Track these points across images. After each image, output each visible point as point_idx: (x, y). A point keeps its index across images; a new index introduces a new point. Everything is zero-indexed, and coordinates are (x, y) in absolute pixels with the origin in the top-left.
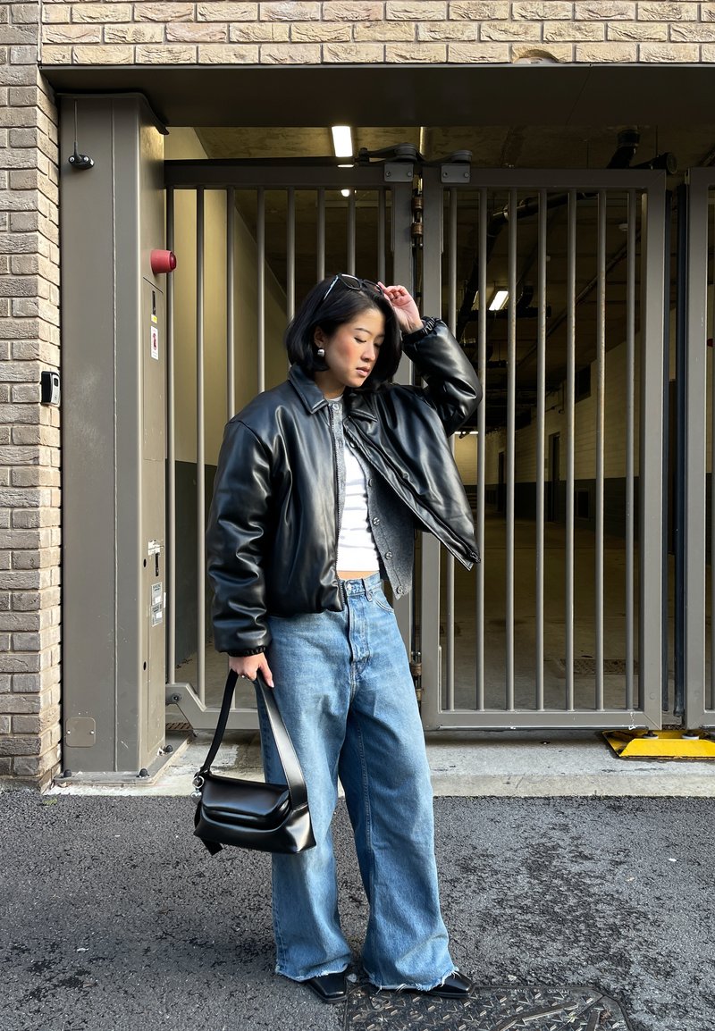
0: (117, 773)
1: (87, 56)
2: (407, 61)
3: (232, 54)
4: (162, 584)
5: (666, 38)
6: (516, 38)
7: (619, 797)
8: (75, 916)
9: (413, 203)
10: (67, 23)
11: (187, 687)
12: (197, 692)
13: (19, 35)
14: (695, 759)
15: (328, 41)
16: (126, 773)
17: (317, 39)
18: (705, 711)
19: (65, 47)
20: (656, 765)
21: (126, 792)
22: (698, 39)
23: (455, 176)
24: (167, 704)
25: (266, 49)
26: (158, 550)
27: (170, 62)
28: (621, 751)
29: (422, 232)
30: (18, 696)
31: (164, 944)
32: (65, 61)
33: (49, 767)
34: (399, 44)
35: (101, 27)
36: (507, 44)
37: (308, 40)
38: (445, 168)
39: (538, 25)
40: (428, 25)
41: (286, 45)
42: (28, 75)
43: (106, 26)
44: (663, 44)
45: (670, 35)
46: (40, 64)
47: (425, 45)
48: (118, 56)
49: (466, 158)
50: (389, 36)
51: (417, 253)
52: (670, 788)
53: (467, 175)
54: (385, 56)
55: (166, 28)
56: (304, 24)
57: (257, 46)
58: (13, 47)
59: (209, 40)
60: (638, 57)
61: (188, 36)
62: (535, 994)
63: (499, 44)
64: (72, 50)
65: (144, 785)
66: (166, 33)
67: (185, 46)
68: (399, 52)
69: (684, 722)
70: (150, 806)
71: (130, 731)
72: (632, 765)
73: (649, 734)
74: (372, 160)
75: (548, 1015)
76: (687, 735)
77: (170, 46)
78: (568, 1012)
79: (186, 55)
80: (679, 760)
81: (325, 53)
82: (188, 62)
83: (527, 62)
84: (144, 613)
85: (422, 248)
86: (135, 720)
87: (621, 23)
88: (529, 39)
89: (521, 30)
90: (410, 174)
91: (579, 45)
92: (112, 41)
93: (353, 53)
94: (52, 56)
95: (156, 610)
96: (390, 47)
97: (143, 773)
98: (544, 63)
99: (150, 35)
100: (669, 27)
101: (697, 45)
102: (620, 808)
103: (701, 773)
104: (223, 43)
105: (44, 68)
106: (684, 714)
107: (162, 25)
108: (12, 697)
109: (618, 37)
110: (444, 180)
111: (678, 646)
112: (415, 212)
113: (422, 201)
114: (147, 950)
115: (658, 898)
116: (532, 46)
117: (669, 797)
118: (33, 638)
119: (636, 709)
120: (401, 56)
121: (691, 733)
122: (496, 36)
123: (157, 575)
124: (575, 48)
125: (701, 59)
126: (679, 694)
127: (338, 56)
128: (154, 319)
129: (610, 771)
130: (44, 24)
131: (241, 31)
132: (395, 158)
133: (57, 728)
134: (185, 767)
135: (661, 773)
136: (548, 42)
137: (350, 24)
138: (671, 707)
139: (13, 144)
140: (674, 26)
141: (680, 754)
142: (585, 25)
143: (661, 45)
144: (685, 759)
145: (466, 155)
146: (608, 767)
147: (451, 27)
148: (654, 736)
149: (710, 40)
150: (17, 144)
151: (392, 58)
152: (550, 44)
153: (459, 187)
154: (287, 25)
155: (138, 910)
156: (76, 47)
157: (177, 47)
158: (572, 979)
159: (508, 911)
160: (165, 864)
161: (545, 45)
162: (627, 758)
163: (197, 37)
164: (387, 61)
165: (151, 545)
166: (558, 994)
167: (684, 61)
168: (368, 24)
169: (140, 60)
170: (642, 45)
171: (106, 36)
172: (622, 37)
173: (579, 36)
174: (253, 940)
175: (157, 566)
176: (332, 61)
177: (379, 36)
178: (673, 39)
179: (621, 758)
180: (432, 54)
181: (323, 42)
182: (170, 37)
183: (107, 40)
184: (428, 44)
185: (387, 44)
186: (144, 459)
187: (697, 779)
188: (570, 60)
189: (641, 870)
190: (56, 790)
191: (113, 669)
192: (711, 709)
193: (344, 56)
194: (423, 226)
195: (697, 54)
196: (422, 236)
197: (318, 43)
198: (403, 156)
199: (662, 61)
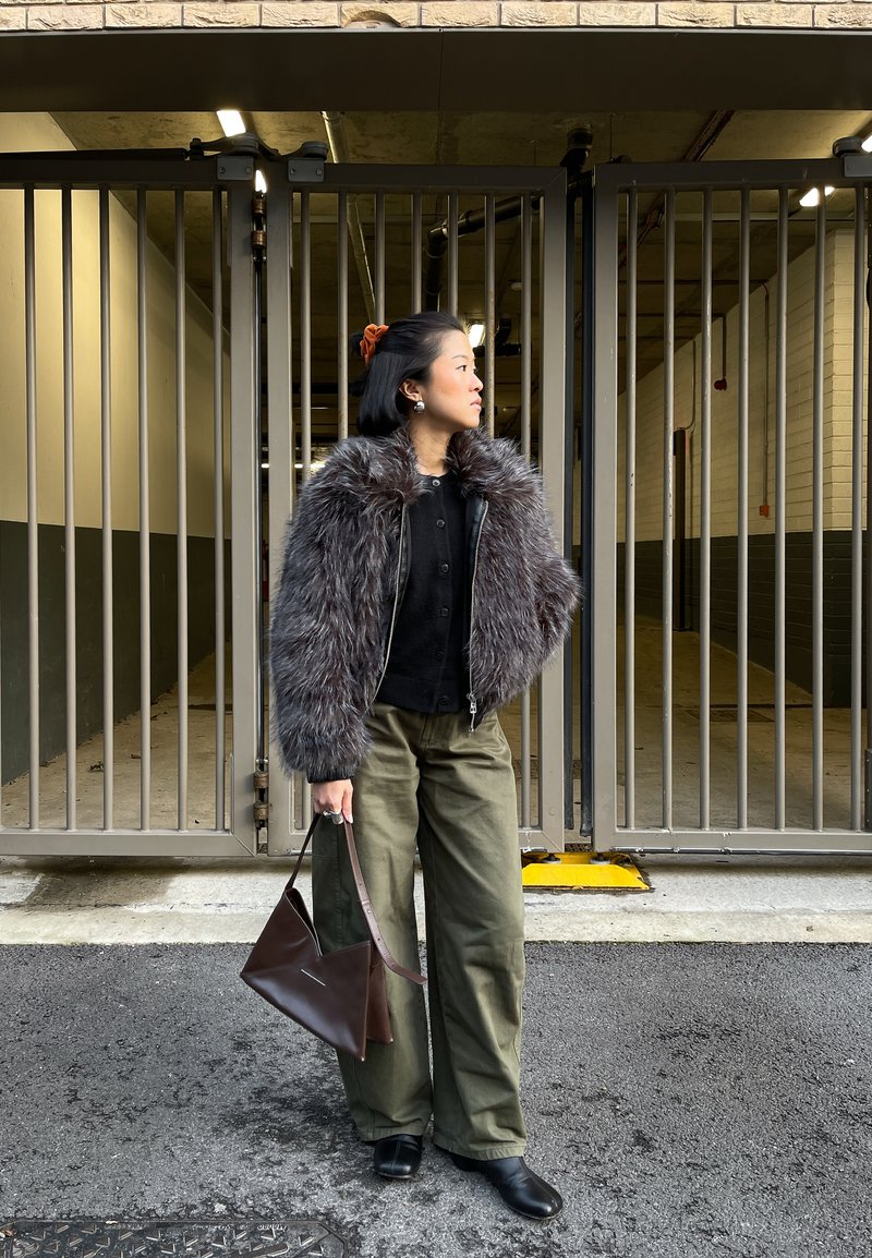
2: (211, 25)
9: (254, 206)
14: (598, 890)
15: (112, 2)
18: (617, 830)
20: (548, 897)
23: (305, 173)
25: (35, 12)
29: (265, 242)
34: (200, 4)
36: (336, 4)
37: (87, 1)
38: (293, 165)
41: (61, 8)
44: (532, 3)
47: (233, 5)
49: (320, 152)
51: (260, 268)
52: (551, 931)
53: (319, 172)
54: (183, 19)
57: (24, 9)
60: (500, 21)
62: (238, 1232)
63: (325, 4)
68: (201, 14)
69: (592, 844)
73: (551, 857)
74: (208, 153)
76: (596, 859)
80: (579, 891)
81: (109, 16)
83: (362, 27)
85: (265, 262)
90: (248, 170)
91: (425, 5)
93: (143, 16)
96: (189, 8)
98: (383, 28)
101: (574, 5)
103: (597, 909)
106: (591, 832)
110: (291, 178)
111: (585, 750)
112: (259, 220)
113: (265, 204)
116: (367, 6)
117: (544, 942)
119: (533, 827)
120: (203, 19)
121: (600, 857)
124: (419, 8)
125: (578, 22)
126: (586, 808)
127: (124, 19)
132: (231, 152)
135: (549, 909)
136: (387, 1)
138: (577, 825)
141: (582, 884)
143: (529, 4)
144: (587, 890)
145: (320, 147)
148: (557, 859)
151: (191, 21)
152: (390, 4)
153: (311, 187)
158: (298, 1206)
159: (265, 1106)
161: (382, 5)
164: (185, 24)
166: (270, 1233)
167: (558, 24)
170: (504, 4)
176: (116, 26)
180: (241, 16)
181: (105, 2)
184: (237, 5)
185: (185, 5)
187: (588, 917)
188: (414, 23)
192: (626, 827)
193: (131, 19)
194: (265, 235)
195: (574, 16)
196: (264, 248)
197: (99, 4)
198: (241, 149)
199: (530, 24)
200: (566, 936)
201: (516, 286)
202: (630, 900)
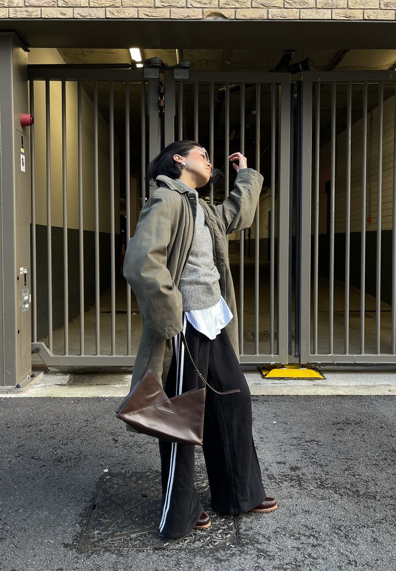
0: (5, 387)
2: (150, 18)
3: (59, 13)
4: (28, 290)
5: (282, 6)
6: (205, 6)
7: (258, 396)
9: (159, 89)
11: (43, 344)
12: (48, 347)
14: (303, 379)
15: (109, 7)
16: (9, 387)
17: (103, 5)
18: (310, 355)
20: (283, 381)
21: (8, 396)
22: (298, 6)
23: (181, 75)
24: (32, 353)
25: (77, 10)
26: (26, 272)
27: (27, 17)
28: (266, 375)
29: (164, 105)
31: (19, 459)
34: (146, 9)
36: (201, 9)
37: (98, 6)
38: (176, 71)
41: (87, 9)
44: (281, 10)
45: (284, 4)
47: (158, 9)
49: (187, 66)
50: (140, 5)
51: (162, 116)
52: (285, 392)
53: (187, 75)
57: (72, 9)
59: (47, 5)
60: (268, 17)
61: (36, 4)
63: (196, 9)
65: (19, 392)
66: (25, 2)
67: (35, 9)
68: (146, 13)
69: (300, 361)
71: (12, 366)
72: (270, 381)
73: (282, 366)
76: (301, 367)
77: (27, 9)
78: (203, 482)
79: (35, 13)
80: (295, 379)
81: (107, 13)
82: (36, 17)
83: (211, 19)
84: (18, 304)
85: (164, 113)
86: (14, 360)
88: (212, 6)
89: (208, 2)
90: (157, 74)
91: (237, 10)
93: (122, 13)
95: (25, 303)
96: (141, 10)
97: (18, 387)
98: (220, 19)
99: (17, 3)
101: (298, 10)
102: (257, 400)
103: (303, 385)
104: (54, 7)
106: (299, 356)
109: (257, 6)
110: (175, 77)
111: (297, 321)
112: (161, 95)
113: (164, 88)
114: (10, 462)
115: (262, 438)
116: (214, 10)
119: (275, 354)
120: (147, 15)
121: (303, 366)
122: (195, 5)
123: (25, 285)
124: (236, 12)
125: (300, 17)
126: (297, 346)
127: (114, 14)
128: (22, 150)
129: (257, 384)
131: (63, 1)
132: (150, 66)
134: (41, 384)
135: (284, 385)
136: (222, 8)
138: (293, 354)
141: (296, 376)
143: (279, 10)
144: (298, 379)
145: (187, 64)
146: (258, 383)
148: (285, 367)
149: (305, 7)
151: (142, 16)
152: (223, 10)
153: (184, 81)
155: (8, 445)
157: (30, 9)
160: (23, 427)
161: (220, 10)
162: (269, 378)
163: (41, 4)
164: (139, 17)
165: (21, 269)
167: (291, 18)
169: (12, 16)
170: (270, 10)
172: (260, 6)
173: (238, 5)
174: (62, 457)
175: (25, 280)
176: (111, 17)
177: (134, 5)
178: (285, 7)
179: (266, 378)
180: (162, 14)
181: (106, 7)
182: (27, 4)
184: (160, 9)
185: (139, 9)
186: (17, 224)
187: (300, 387)
188: (233, 18)
189: (258, 426)
191: (2, 333)
192: (314, 354)
193: (117, 14)
194: (164, 102)
195: (298, 15)
196: (164, 107)
197: (104, 7)
198: (154, 65)
199: (280, 18)
200: (292, 393)
201: (254, 112)
202: (316, 382)
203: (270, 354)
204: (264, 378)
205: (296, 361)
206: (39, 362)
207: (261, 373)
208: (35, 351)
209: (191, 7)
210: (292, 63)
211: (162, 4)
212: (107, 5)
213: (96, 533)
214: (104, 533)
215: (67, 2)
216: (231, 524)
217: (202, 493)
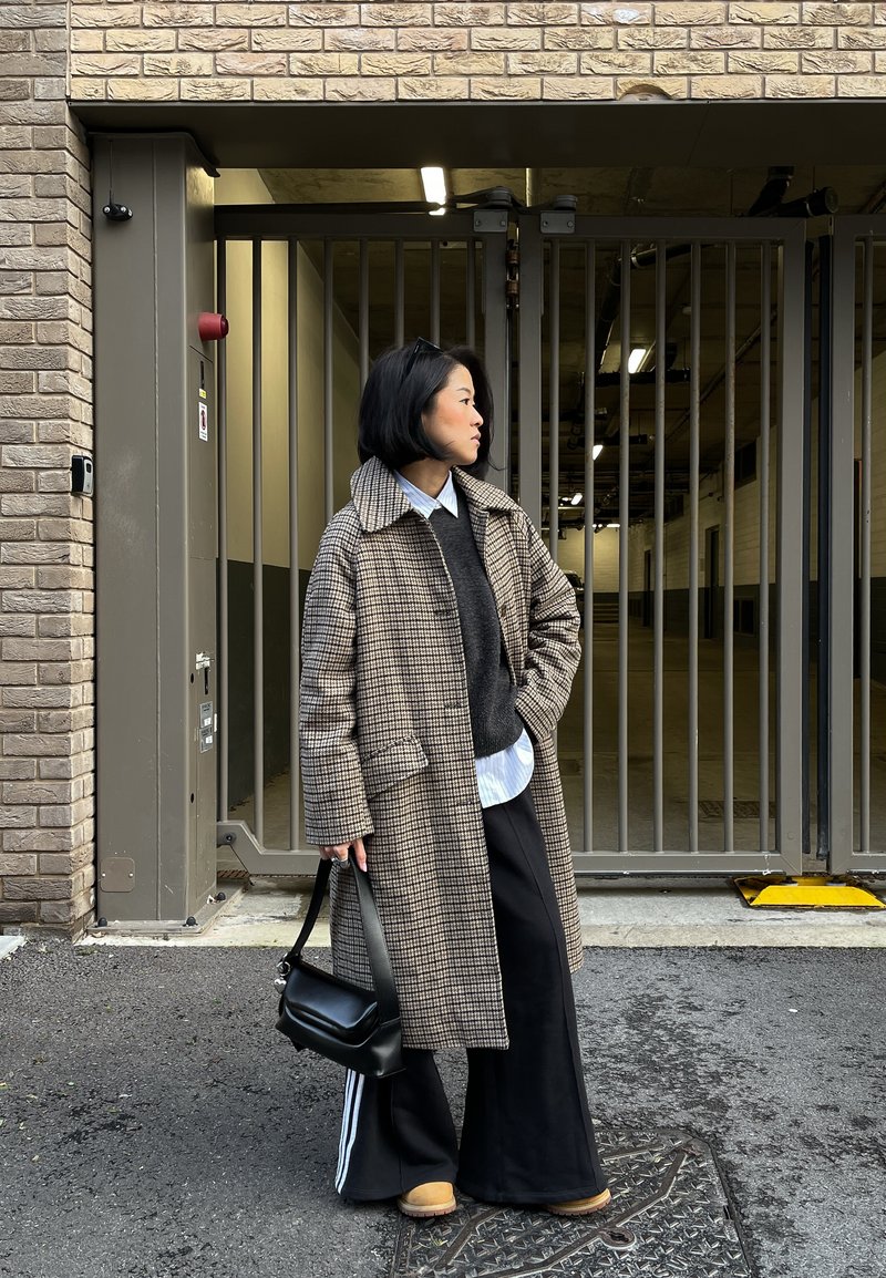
0: (160, 922)
1: (124, 91)
2: (495, 98)
3: (292, 88)
4: (212, 704)
5: (796, 69)
6: (622, 71)
7: (744, 948)
8: (116, 1064)
9: (508, 257)
10: (100, 52)
11: (243, 825)
12: (254, 832)
13: (45, 65)
14: (839, 909)
15: (404, 75)
16: (170, 922)
17: (391, 72)
18: (853, 853)
19: (98, 80)
20: (793, 914)
21: (170, 943)
22: (833, 69)
23: (557, 225)
24: (218, 846)
25: (332, 83)
26: (208, 664)
27: (221, 98)
28: (752, 900)
29: (518, 291)
30: (45, 831)
31: (215, 1091)
32: (98, 96)
33: (81, 914)
34: (487, 78)
35: (139, 56)
36: (611, 78)
37: (380, 73)
38: (544, 216)
39: (648, 55)
40: (519, 55)
41: (355, 80)
42: (55, 113)
43: (146, 55)
44: (795, 77)
45: (801, 65)
46: (68, 100)
47: (516, 79)
48: (159, 91)
49: (570, 205)
50: (475, 68)
51: (512, 316)
52: (805, 939)
53: (571, 224)
54: (470, 92)
55: (215, 59)
56: (376, 54)
57: (321, 80)
58: (37, 79)
59: (266, 72)
60: (764, 92)
61: (241, 68)
62: (618, 1136)
63: (602, 78)
64: (107, 84)
65: (191, 935)
66: (215, 65)
67: (238, 80)
68: (486, 88)
69: (828, 867)
70: (197, 956)
71: (175, 874)
72: (764, 915)
73: (788, 880)
75: (631, 1156)
76: (832, 882)
77: (220, 80)
78: (653, 1153)
79: (240, 91)
80: (820, 909)
81: (401, 89)
82: (242, 98)
83: (634, 99)
84: (192, 737)
85: (518, 309)
86: (182, 862)
87: (744, 52)
88: (636, 71)
89: (628, 62)
90: (503, 223)
91: (694, 79)
92: (153, 73)
93: (433, 89)
94: (82, 90)
95: (205, 733)
96: (476, 82)
97: (191, 922)
98: (654, 100)
99: (197, 67)
100: (800, 56)
101: (833, 77)
102: (742, 958)
103: (842, 922)
104: (282, 76)
105: (73, 104)
106: (828, 857)
107: (211, 55)
108: (38, 832)
109: (740, 68)
110: (543, 230)
111: (822, 777)
112: (511, 269)
113: (519, 255)
114: (196, 1097)
115: (770, 1048)
116: (641, 80)
117: (800, 948)
118: (62, 764)
119: (772, 852)
120: (488, 92)
121: (837, 880)
122: (599, 68)
123: (207, 693)
124: (690, 83)
125: (837, 94)
126: (823, 833)
127: (416, 92)
128: (202, 393)
129: (736, 921)
130: (73, 52)
131: (302, 62)
132: (486, 204)
133: (89, 869)
134: (240, 917)
135: (798, 922)
136: (659, 75)
137: (429, 55)
138: (814, 849)
139: (39, 192)
140: (806, 55)
141: (822, 903)
142: (702, 55)
143: (790, 77)
144: (828, 908)
145: (570, 200)
146: (735, 917)
147: (546, 58)
148: (794, 882)
149: (848, 71)
150: (44, 193)
151: (477, 94)
152: (661, 78)
153: (562, 238)
154: (356, 56)
155: (186, 1059)
156: (110, 80)
157: (228, 81)
158: (661, 1122)
160: (217, 1014)
161: (655, 79)
162: (759, 907)
163: (251, 69)
164: (472, 97)
165: (199, 657)
166: (644, 1136)
167: (818, 96)
168: (450, 54)
169: (186, 96)
171: (146, 68)
172: (746, 69)
173: (695, 68)
174: (314, 1088)
175: (206, 683)
176: (408, 98)
177: (463, 69)
178: (804, 70)
179: (752, 907)
180: (524, 90)
181: (398, 75)
182: (220, 69)
183: (147, 73)
184: (520, 79)
185: (472, 79)
186: (191, 557)
187: (836, 929)
188: (684, 96)
189: (755, 1020)
190: (89, 941)
191: (155, 802)
192: (861, 851)
193: (422, 91)
194: (519, 284)
195: (833, 88)
196: (518, 296)
197: (391, 76)
198: (495, 202)
199: (792, 96)
200: (821, 942)
201: (687, 310)
202: (871, 916)
203: (761, 850)
204: (750, 907)
205: (821, 866)
206: (234, 864)
207: (740, 895)
208: (226, 840)
209: (590, 72)
210: (787, 198)
211: (525, 67)
212: (400, 72)
213: (420, 1272)
214: (440, 1273)
215: (310, 65)
216: (737, 1256)
217: (654, 1178)
